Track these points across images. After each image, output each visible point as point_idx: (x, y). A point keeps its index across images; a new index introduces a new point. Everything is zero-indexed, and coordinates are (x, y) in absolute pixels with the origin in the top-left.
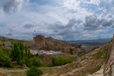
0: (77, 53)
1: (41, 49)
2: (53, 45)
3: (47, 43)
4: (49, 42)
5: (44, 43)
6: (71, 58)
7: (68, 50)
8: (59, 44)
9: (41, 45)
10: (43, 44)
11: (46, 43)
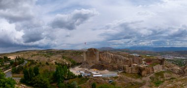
0: (152, 75)
1: (93, 67)
2: (110, 62)
3: (102, 59)
4: (105, 57)
5: (98, 59)
6: (132, 85)
7: (134, 70)
8: (120, 60)
9: (93, 63)
10: (96, 61)
11: (100, 60)
